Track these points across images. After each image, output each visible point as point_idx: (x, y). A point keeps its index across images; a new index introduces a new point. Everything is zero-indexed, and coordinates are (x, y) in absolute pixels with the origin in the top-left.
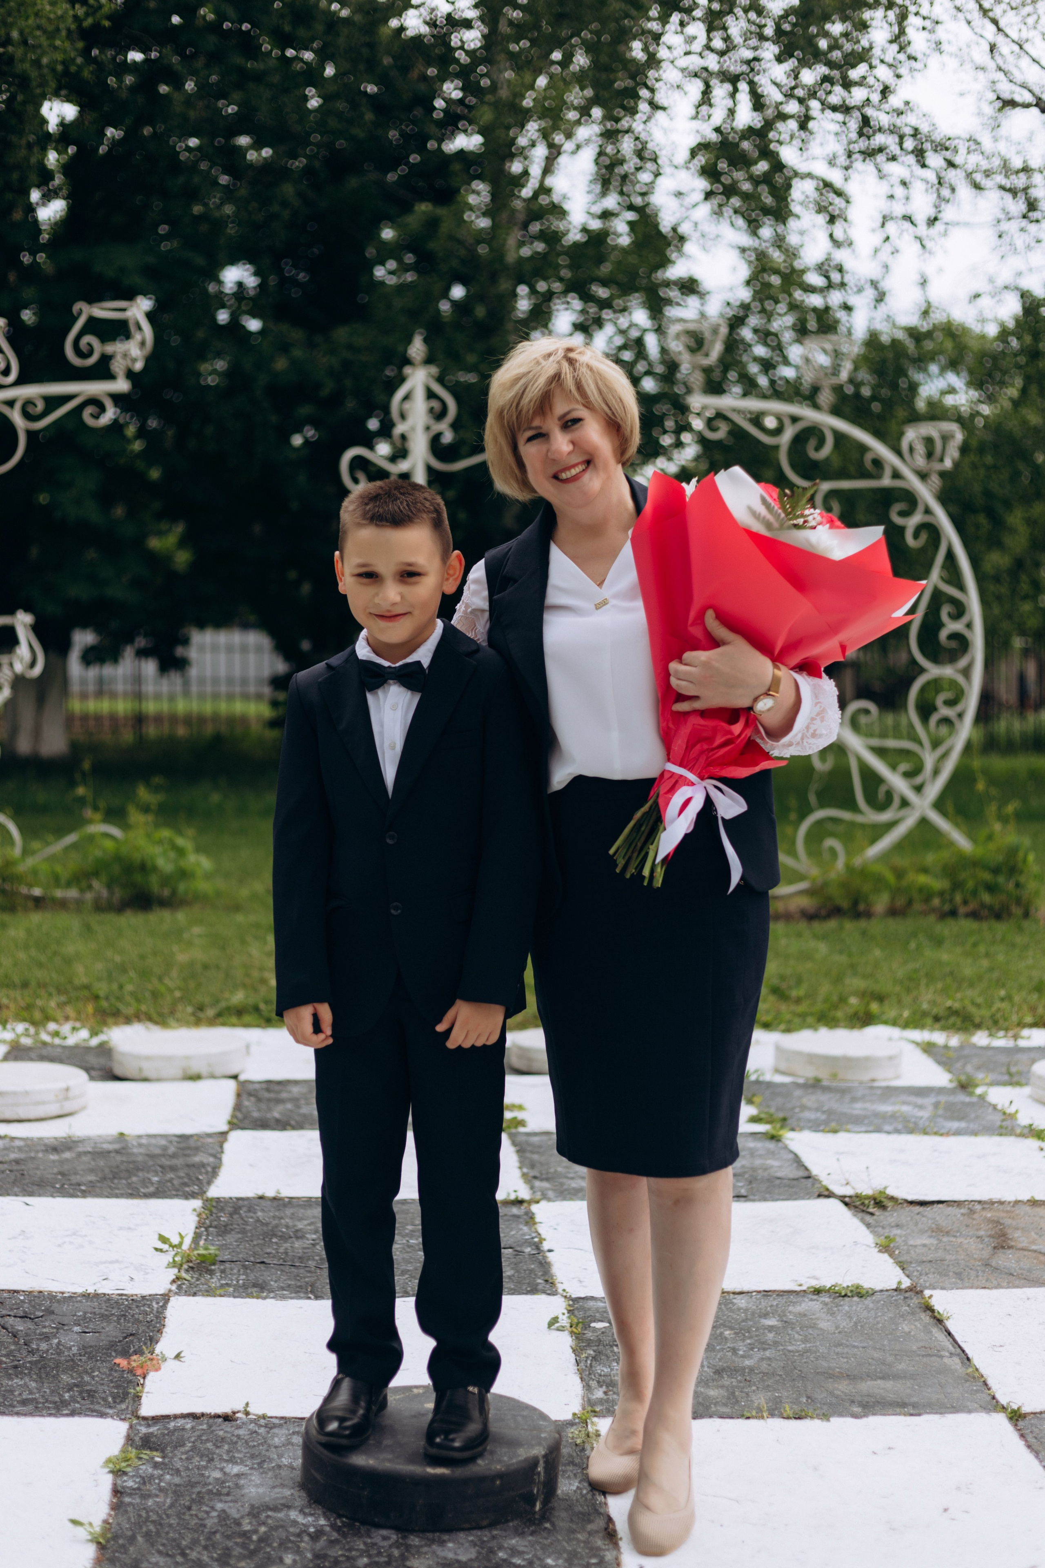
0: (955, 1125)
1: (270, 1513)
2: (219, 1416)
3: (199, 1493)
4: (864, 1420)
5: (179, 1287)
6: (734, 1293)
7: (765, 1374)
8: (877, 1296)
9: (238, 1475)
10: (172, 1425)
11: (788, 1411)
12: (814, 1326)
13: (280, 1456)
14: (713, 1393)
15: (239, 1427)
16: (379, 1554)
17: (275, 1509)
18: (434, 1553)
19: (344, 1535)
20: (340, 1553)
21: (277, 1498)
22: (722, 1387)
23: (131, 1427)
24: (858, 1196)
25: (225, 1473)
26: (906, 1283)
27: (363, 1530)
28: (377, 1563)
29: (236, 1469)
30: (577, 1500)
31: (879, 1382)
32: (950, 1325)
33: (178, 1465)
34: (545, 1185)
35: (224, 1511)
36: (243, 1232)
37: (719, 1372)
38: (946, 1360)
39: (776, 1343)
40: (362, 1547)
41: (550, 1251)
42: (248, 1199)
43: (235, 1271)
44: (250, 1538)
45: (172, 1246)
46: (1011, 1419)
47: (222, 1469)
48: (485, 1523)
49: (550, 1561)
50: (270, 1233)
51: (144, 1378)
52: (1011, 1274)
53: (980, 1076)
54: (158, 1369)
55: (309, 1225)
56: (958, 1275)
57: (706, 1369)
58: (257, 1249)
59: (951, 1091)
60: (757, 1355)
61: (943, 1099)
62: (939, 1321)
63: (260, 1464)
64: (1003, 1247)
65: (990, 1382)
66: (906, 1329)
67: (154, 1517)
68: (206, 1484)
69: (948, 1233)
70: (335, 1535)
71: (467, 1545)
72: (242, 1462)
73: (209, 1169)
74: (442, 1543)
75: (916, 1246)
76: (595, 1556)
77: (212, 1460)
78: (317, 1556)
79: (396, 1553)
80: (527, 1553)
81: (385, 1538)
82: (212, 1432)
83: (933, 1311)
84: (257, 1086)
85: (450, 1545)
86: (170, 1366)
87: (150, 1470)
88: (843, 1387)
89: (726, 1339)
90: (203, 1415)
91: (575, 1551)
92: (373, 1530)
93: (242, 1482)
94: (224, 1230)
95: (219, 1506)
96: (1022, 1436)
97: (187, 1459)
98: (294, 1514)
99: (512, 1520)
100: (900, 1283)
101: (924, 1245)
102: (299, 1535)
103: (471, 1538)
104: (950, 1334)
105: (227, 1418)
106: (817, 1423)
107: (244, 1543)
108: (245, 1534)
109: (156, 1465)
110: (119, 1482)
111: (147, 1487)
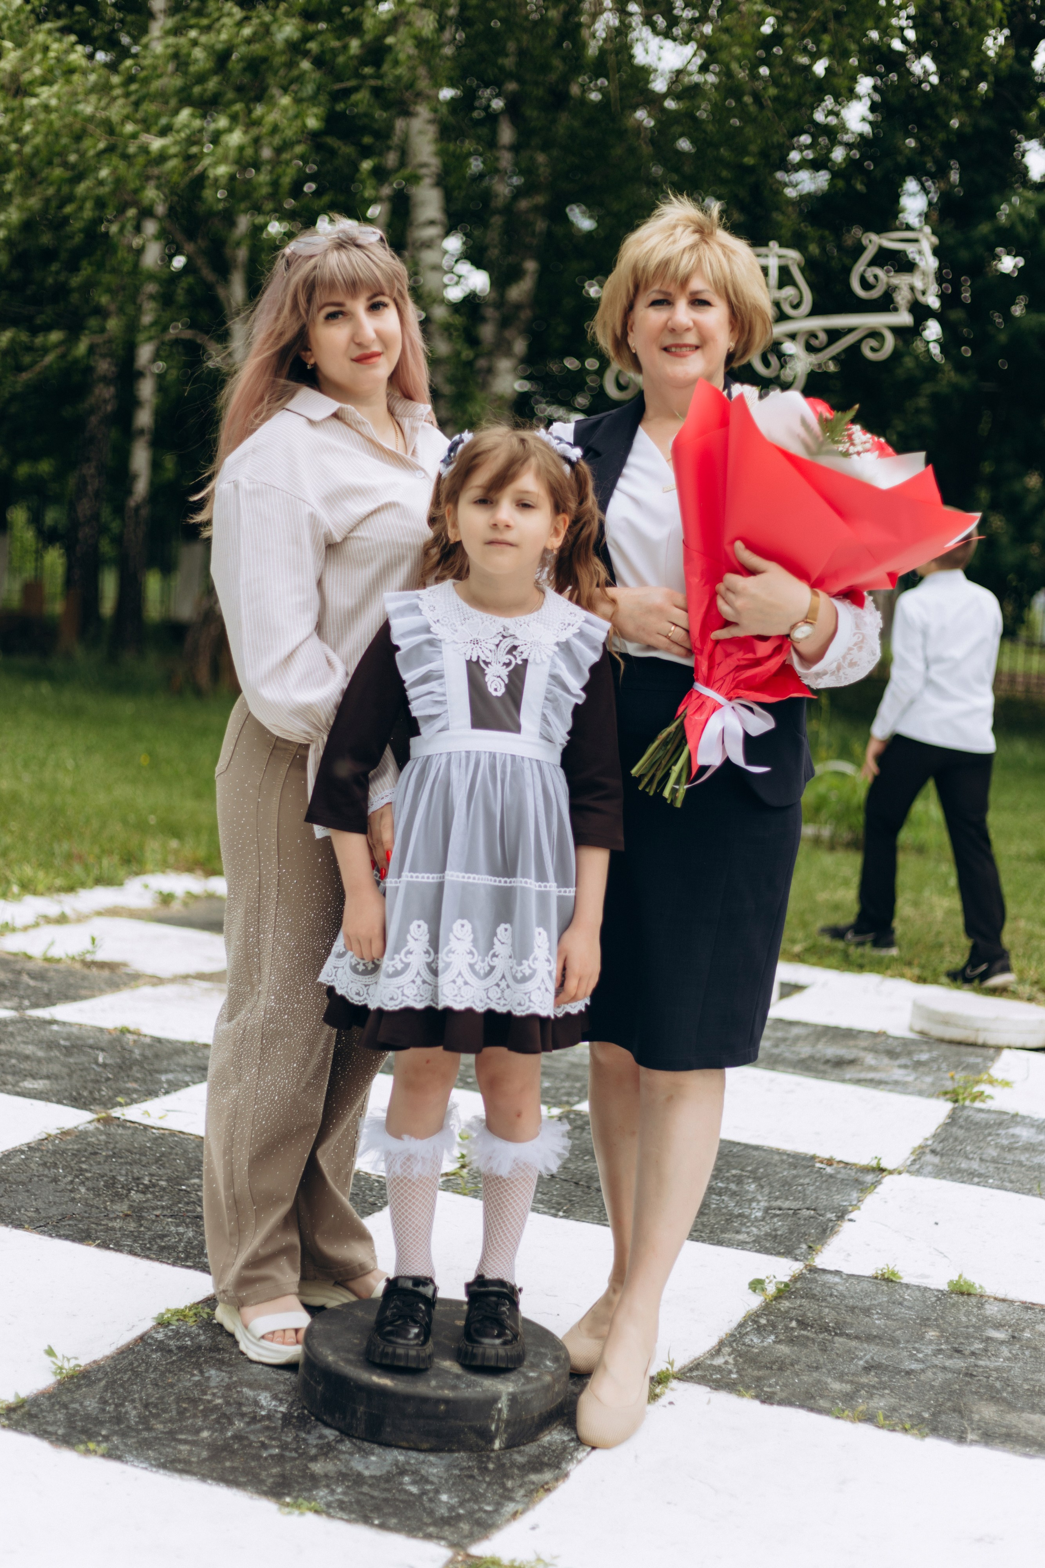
1: (245, 1390)
4: (965, 1448)
6: (996, 1299)
14: (836, 1386)
16: (296, 1450)
18: (348, 1462)
19: (286, 1425)
20: (262, 1439)
22: (852, 1382)
27: (310, 1424)
28: (283, 1456)
30: (553, 1451)
31: (1036, 1415)
34: (936, 1160)
35: (209, 1378)
37: (867, 1369)
39: (973, 1354)
40: (289, 1439)
41: (851, 1220)
44: (196, 1407)
48: (425, 1446)
49: (445, 1497)
57: (861, 1363)
60: (939, 1360)
70: (278, 1423)
71: (388, 1462)
74: (368, 1455)
76: (496, 1504)
78: (237, 1437)
79: (313, 1452)
80: (432, 1483)
81: (321, 1437)
85: (373, 1458)
87: (194, 1329)
88: (988, 1412)
89: (923, 1338)
91: (483, 1495)
92: (319, 1426)
95: (213, 1372)
98: (263, 1395)
99: (458, 1451)
102: (243, 1415)
103: (401, 1458)
107: (185, 1409)
108: (197, 1402)
110: (153, 1332)
111: (171, 1343)
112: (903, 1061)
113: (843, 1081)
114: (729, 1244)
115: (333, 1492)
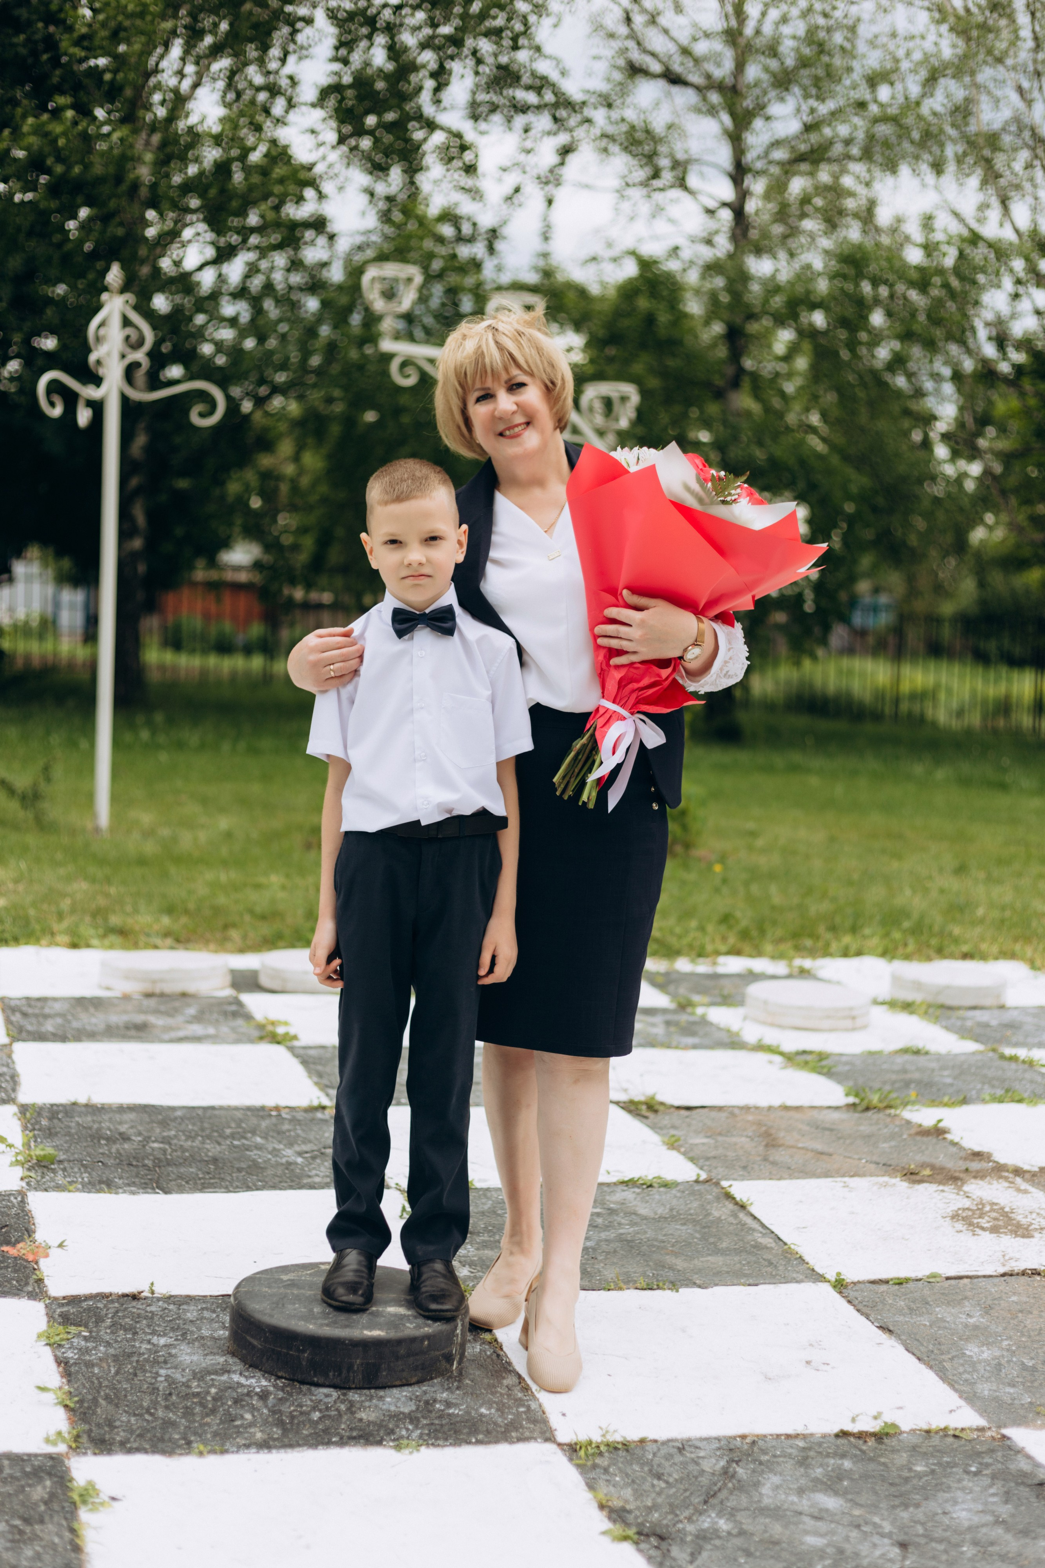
0: (690, 1040)
1: (212, 1377)
2: (127, 1295)
3: (137, 1361)
4: (710, 1290)
5: (28, 1184)
7: (608, 1253)
8: (681, 1187)
9: (165, 1346)
10: (84, 1305)
11: (642, 1282)
12: (635, 1214)
13: (199, 1329)
15: (149, 1305)
16: (327, 1409)
17: (216, 1373)
18: (376, 1406)
19: (291, 1394)
20: (292, 1408)
21: (214, 1364)
23: (46, 1306)
24: (632, 1102)
25: (154, 1345)
26: (703, 1176)
27: (305, 1388)
28: (329, 1416)
29: (162, 1341)
31: (709, 1258)
32: (753, 1210)
33: (107, 1338)
35: (169, 1376)
36: (69, 1134)
38: (759, 1240)
40: (309, 1403)
42: (62, 1105)
43: (76, 1170)
44: (204, 1399)
45: (11, 1146)
46: (835, 1287)
47: (149, 1342)
48: (414, 1380)
49: (483, 1410)
50: (96, 1137)
51: (37, 1263)
52: (789, 1168)
53: (696, 998)
54: (47, 1256)
55: (132, 1127)
56: (744, 1168)
58: (90, 1150)
59: (674, 1012)
61: (669, 1017)
62: (743, 1207)
63: (184, 1335)
64: (774, 1146)
65: (807, 1258)
66: (716, 1214)
67: (105, 1383)
68: (140, 1354)
69: (720, 1134)
70: (280, 1394)
71: (403, 1399)
72: (165, 1335)
73: (8, 1078)
74: (381, 1398)
75: (696, 1145)
76: (523, 1405)
77: (135, 1333)
78: (274, 1412)
79: (343, 1407)
80: (461, 1405)
81: (327, 1396)
82: (126, 1309)
83: (734, 1199)
84: (18, 1003)
85: (388, 1399)
86: (54, 1252)
87: (83, 1343)
88: (679, 1263)
90: (111, 1294)
91: (501, 1402)
92: (313, 1388)
93: (173, 1351)
94: (50, 1134)
95: (163, 1372)
96: (849, 1302)
97: (112, 1333)
98: (236, 1378)
99: (435, 1378)
100: (698, 1175)
101: (703, 1144)
102: (248, 1394)
103: (407, 1394)
104: (755, 1218)
105: (135, 1297)
106: (668, 1292)
107: (200, 1403)
108: (198, 1394)
109: (86, 1339)
110: (59, 1354)
111: (87, 1358)
112: (179, 1019)
113: (172, 1041)
114: (323, 1188)
115: (408, 1430)
